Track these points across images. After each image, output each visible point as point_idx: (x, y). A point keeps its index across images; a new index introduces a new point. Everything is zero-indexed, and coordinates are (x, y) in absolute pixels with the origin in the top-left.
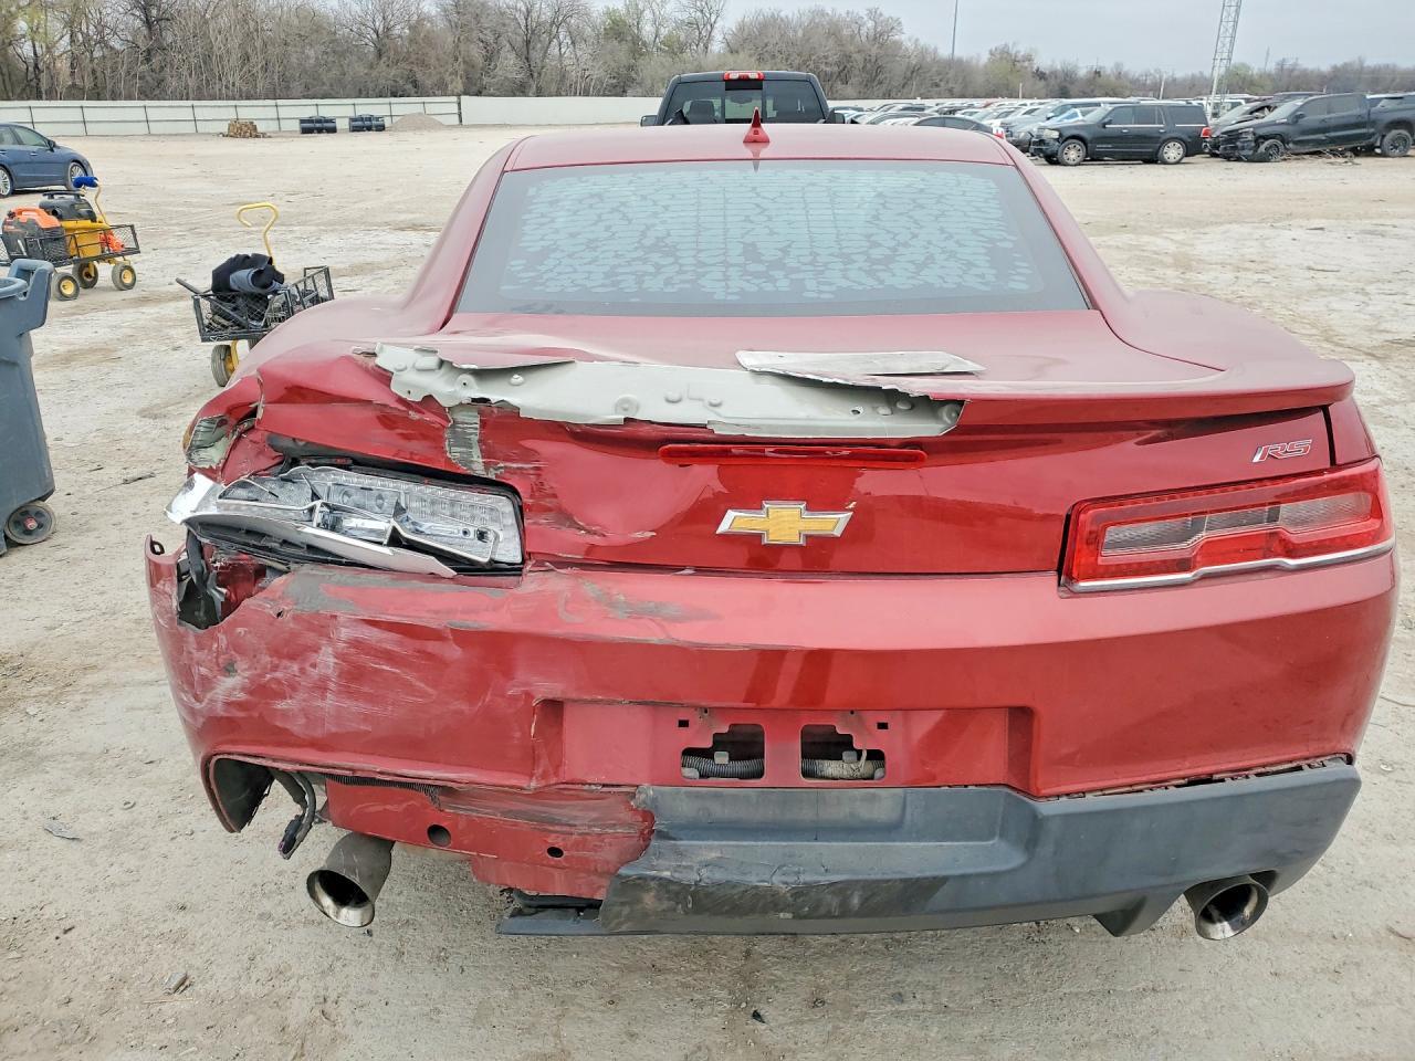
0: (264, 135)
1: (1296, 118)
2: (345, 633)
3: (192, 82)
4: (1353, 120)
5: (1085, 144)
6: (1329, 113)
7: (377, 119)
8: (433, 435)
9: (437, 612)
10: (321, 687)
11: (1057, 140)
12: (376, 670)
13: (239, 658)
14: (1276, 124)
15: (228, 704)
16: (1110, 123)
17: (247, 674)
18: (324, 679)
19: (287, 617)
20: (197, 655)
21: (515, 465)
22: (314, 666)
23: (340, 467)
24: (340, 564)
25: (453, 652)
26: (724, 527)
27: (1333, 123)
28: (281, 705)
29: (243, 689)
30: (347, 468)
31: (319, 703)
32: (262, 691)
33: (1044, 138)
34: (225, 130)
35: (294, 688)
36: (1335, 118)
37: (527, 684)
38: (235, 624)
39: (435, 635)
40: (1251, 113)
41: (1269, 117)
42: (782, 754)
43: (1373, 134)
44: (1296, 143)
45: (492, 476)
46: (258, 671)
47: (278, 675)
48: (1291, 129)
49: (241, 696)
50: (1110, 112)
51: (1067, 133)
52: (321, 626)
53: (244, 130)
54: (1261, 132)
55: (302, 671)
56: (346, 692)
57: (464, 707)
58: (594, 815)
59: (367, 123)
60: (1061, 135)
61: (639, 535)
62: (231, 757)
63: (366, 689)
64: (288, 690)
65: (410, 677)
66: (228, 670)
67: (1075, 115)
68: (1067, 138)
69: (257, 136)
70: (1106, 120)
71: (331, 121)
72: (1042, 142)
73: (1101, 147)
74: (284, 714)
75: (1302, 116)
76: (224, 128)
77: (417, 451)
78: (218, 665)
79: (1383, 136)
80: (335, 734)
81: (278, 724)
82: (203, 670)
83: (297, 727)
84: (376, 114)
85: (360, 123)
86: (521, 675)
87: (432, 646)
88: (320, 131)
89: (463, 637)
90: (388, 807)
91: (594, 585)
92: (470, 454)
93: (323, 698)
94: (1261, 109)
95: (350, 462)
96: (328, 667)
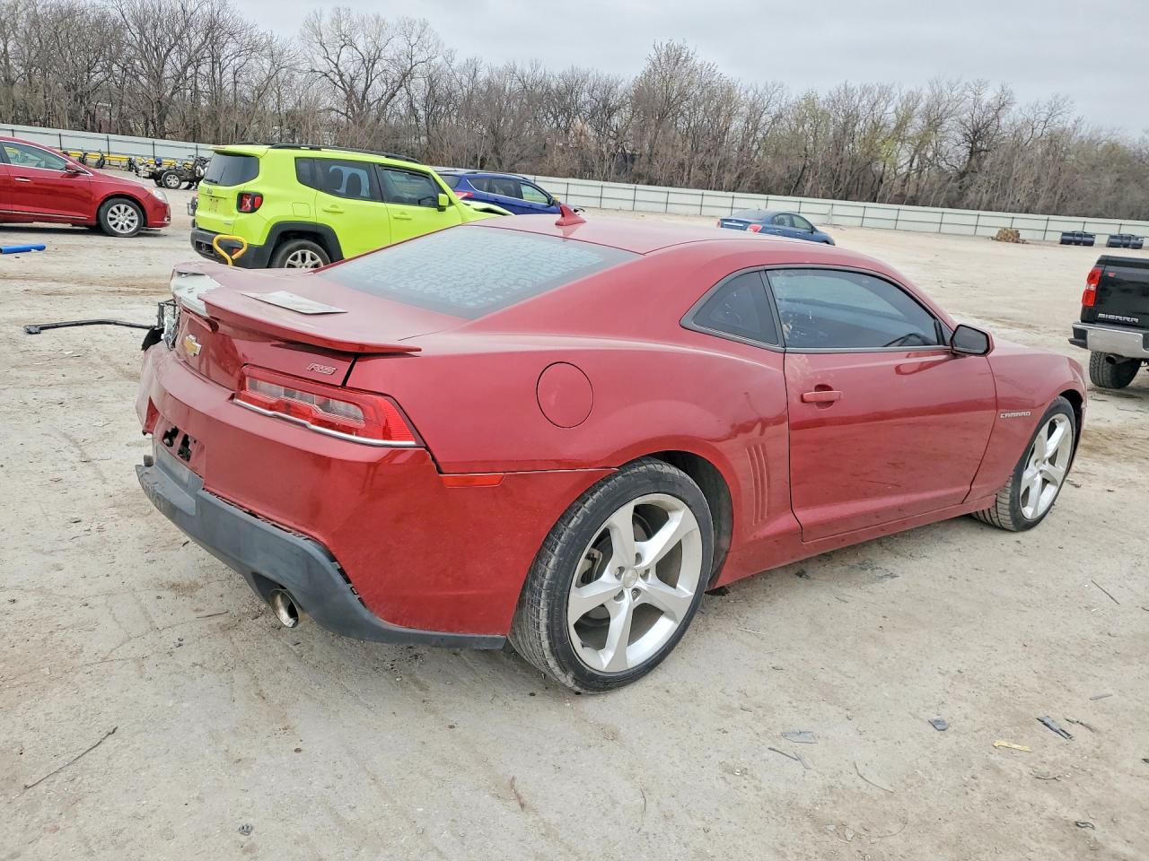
0: (1024, 242)
3: (986, 198)
7: (1137, 239)
34: (995, 235)
53: (1011, 236)
59: (1126, 241)
69: (1017, 242)
71: (1091, 236)
76: (994, 233)
84: (1137, 234)
85: (1119, 241)
88: (1077, 243)
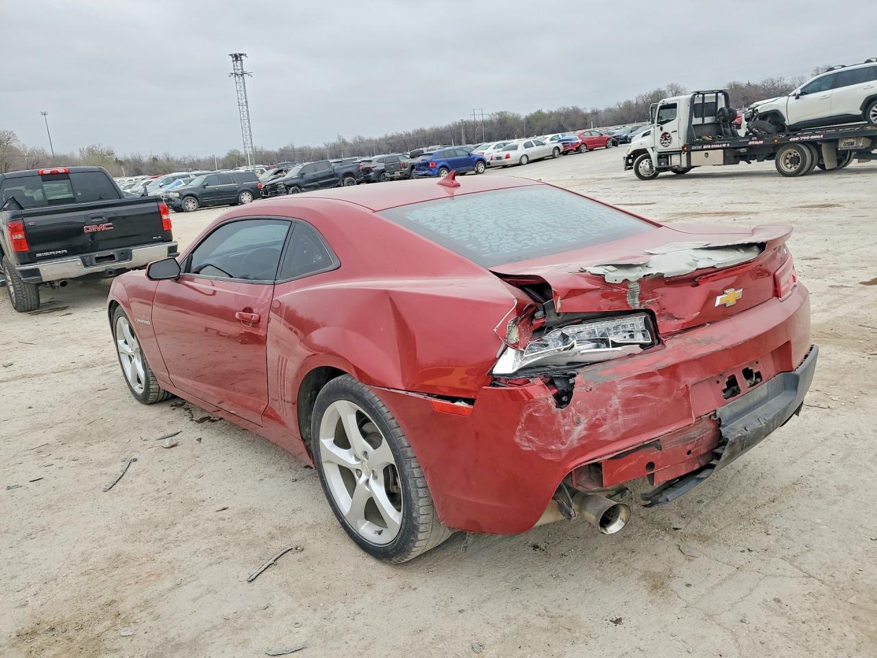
1: (302, 175)
2: (619, 387)
4: (328, 174)
5: (197, 199)
6: (315, 171)
8: (622, 297)
9: (649, 366)
10: (616, 415)
11: (179, 198)
12: (635, 398)
13: (581, 416)
14: (293, 179)
15: (579, 439)
16: (207, 185)
17: (585, 421)
18: (616, 411)
19: (594, 390)
20: (563, 421)
21: (650, 301)
22: (611, 406)
23: (576, 324)
24: (587, 365)
25: (660, 379)
26: (717, 304)
27: (320, 176)
28: (601, 430)
29: (585, 429)
30: (580, 323)
31: (617, 422)
32: (593, 427)
33: (171, 197)
35: (605, 419)
36: (320, 173)
37: (685, 382)
38: (576, 400)
39: (651, 374)
40: (275, 174)
41: (288, 176)
42: (742, 383)
43: (339, 180)
44: (305, 187)
45: (642, 308)
46: (590, 418)
47: (598, 416)
48: (301, 181)
49: (585, 433)
50: (206, 179)
51: (184, 194)
52: (608, 387)
54: (287, 183)
55: (607, 410)
56: (627, 412)
57: (668, 400)
58: (700, 430)
60: (180, 195)
61: (695, 315)
62: (582, 465)
63: (634, 407)
64: (602, 421)
65: (648, 395)
66: (578, 424)
67: (180, 183)
68: (184, 196)
70: (205, 183)
72: (170, 200)
73: (205, 200)
74: (604, 433)
75: (304, 174)
77: (617, 305)
78: (573, 422)
79: (343, 181)
80: (626, 432)
81: (602, 439)
82: (567, 428)
83: (609, 437)
86: (683, 379)
87: (653, 380)
89: (662, 372)
90: (630, 464)
91: (689, 337)
92: (634, 301)
93: (618, 419)
94: (280, 171)
95: (580, 320)
96: (616, 404)
